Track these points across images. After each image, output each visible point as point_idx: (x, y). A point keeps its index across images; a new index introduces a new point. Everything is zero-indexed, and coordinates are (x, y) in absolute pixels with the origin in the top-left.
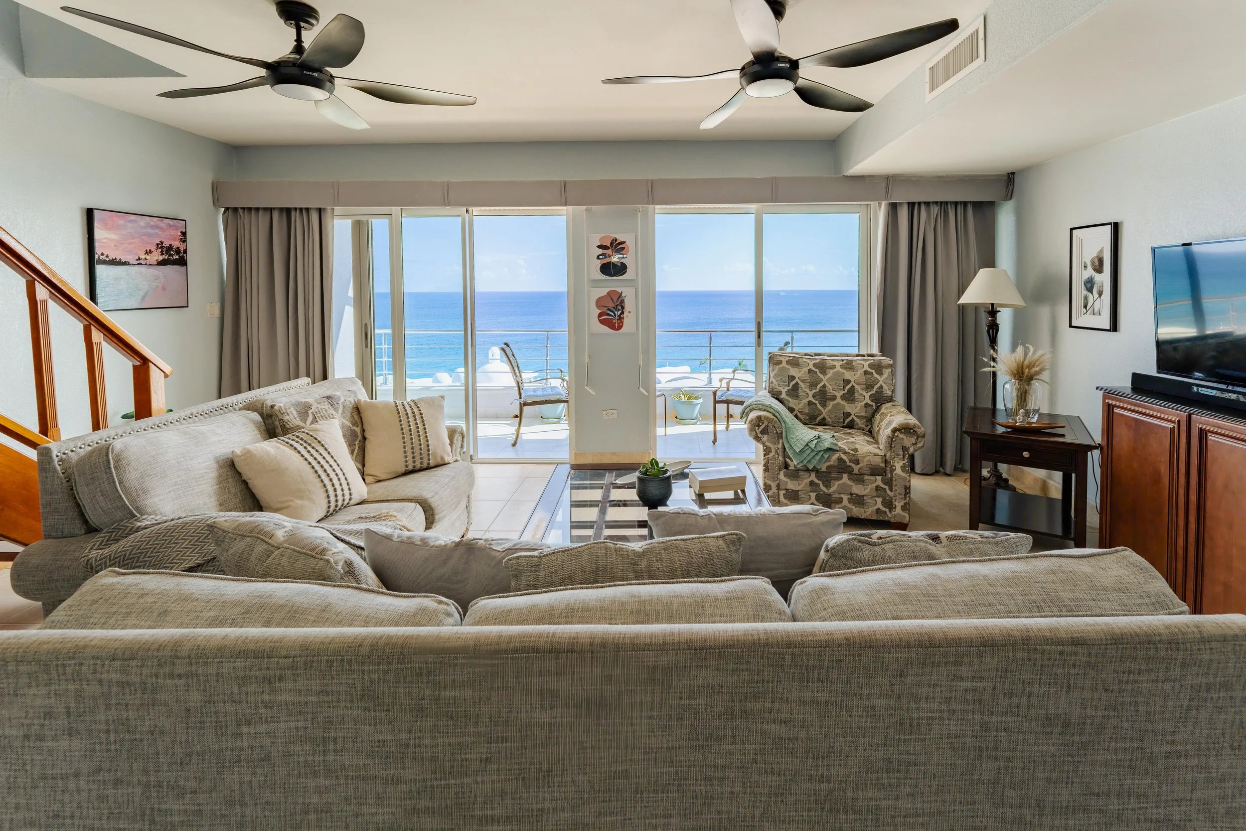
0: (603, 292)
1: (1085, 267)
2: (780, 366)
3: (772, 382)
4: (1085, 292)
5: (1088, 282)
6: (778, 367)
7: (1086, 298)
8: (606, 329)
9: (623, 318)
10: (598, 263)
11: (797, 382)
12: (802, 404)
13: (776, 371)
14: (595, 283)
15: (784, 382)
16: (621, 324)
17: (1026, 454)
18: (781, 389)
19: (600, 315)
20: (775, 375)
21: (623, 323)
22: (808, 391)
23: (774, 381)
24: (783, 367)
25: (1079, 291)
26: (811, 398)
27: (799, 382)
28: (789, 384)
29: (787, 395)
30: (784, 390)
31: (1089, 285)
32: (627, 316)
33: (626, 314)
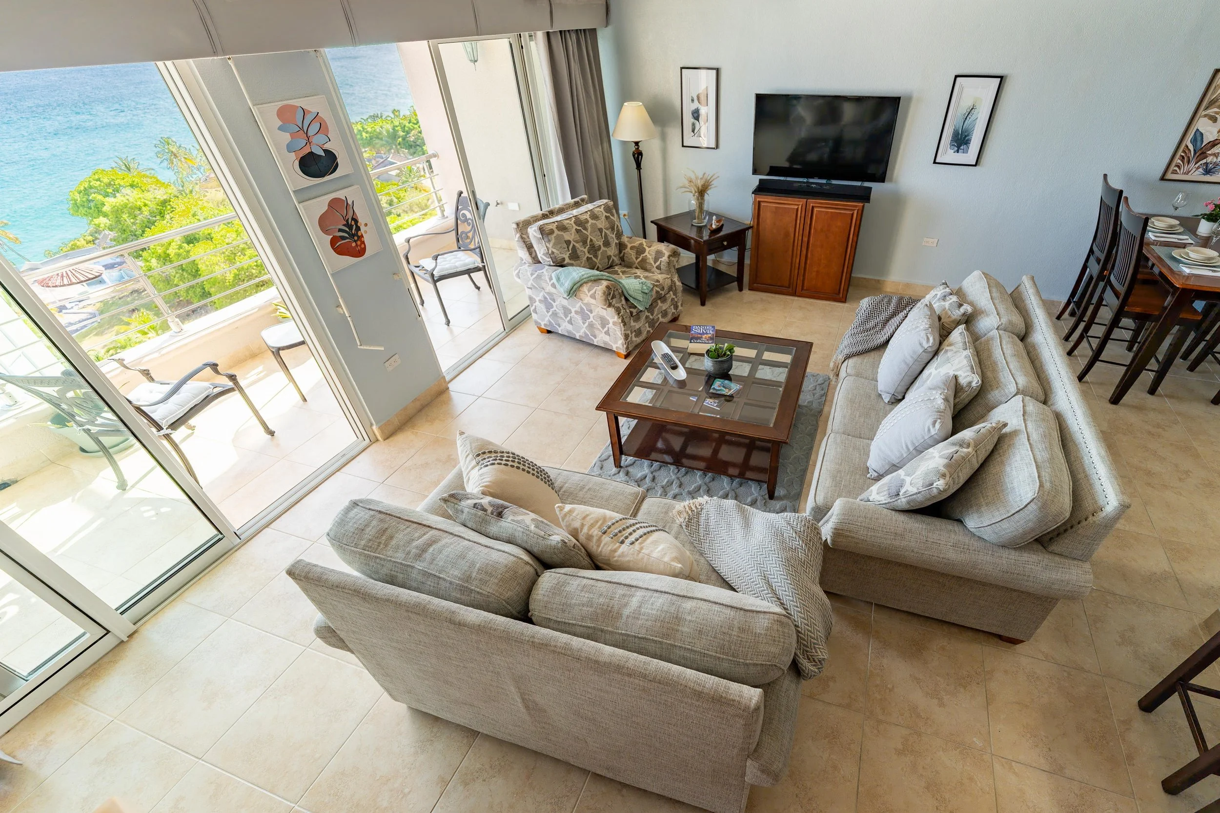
0: (321, 205)
1: (693, 100)
2: (555, 235)
3: (553, 253)
4: (693, 120)
5: (695, 113)
6: (553, 236)
7: (693, 125)
8: (348, 260)
9: (362, 236)
10: (293, 160)
11: (574, 245)
12: (583, 263)
13: (553, 241)
14: (303, 195)
15: (564, 248)
16: (363, 246)
17: (725, 243)
18: (564, 256)
19: (333, 242)
20: (554, 244)
21: (363, 243)
22: (583, 249)
23: (554, 250)
24: (557, 235)
25: (688, 119)
26: (587, 255)
27: (575, 244)
28: (568, 248)
29: (570, 259)
30: (566, 256)
31: (696, 115)
32: (366, 232)
33: (363, 228)
